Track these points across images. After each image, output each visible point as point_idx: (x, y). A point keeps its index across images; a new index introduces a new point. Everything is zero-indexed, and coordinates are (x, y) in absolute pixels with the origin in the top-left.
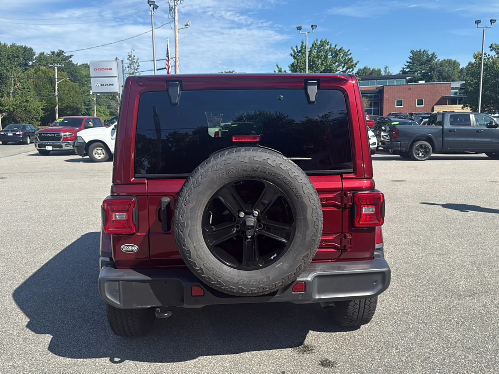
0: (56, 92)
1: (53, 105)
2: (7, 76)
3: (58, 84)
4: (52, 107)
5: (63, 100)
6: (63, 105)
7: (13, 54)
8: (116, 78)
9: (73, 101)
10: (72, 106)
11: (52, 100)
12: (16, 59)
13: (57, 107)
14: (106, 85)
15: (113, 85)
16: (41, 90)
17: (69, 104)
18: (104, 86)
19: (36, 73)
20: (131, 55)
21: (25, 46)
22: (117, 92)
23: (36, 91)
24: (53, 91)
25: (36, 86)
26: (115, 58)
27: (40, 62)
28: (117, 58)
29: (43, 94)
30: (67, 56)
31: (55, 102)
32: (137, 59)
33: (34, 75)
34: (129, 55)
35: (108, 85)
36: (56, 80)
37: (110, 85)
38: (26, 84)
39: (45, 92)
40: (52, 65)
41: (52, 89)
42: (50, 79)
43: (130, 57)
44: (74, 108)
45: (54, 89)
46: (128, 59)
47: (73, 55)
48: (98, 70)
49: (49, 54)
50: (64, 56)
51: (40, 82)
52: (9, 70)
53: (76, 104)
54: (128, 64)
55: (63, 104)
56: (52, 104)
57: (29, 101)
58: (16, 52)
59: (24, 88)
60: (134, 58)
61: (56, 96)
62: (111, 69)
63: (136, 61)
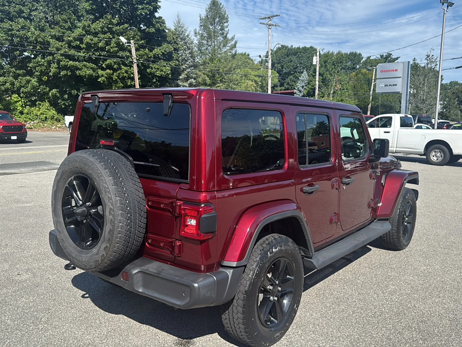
0: (371, 92)
1: (366, 104)
2: (329, 79)
3: (374, 84)
4: (365, 105)
5: (377, 99)
6: (376, 104)
7: (338, 61)
8: (401, 78)
9: (387, 99)
10: (385, 104)
11: (366, 99)
12: (339, 64)
13: (370, 106)
14: (389, 86)
15: (396, 85)
16: (358, 90)
17: (383, 102)
18: (388, 87)
19: (357, 75)
20: (429, 55)
21: (356, 52)
22: (400, 92)
23: (354, 91)
24: (369, 91)
25: (354, 87)
26: (413, 59)
27: (366, 65)
28: (415, 59)
29: (359, 94)
30: (394, 58)
31: (369, 101)
32: (435, 58)
33: (355, 77)
34: (427, 55)
35: (391, 85)
36: (373, 81)
37: (393, 85)
38: (346, 86)
39: (361, 93)
40: (371, 68)
41: (368, 89)
42: (368, 81)
43: (428, 57)
44: (388, 106)
45: (370, 89)
46: (426, 59)
47: (400, 57)
48: (384, 72)
49: (378, 58)
50: (391, 58)
51: (359, 83)
52: (332, 74)
53: (390, 103)
54: (425, 64)
55: (376, 102)
56: (365, 102)
57: (343, 100)
58: (340, 58)
59: (344, 89)
60: (432, 57)
61: (370, 96)
62: (396, 70)
63: (434, 60)
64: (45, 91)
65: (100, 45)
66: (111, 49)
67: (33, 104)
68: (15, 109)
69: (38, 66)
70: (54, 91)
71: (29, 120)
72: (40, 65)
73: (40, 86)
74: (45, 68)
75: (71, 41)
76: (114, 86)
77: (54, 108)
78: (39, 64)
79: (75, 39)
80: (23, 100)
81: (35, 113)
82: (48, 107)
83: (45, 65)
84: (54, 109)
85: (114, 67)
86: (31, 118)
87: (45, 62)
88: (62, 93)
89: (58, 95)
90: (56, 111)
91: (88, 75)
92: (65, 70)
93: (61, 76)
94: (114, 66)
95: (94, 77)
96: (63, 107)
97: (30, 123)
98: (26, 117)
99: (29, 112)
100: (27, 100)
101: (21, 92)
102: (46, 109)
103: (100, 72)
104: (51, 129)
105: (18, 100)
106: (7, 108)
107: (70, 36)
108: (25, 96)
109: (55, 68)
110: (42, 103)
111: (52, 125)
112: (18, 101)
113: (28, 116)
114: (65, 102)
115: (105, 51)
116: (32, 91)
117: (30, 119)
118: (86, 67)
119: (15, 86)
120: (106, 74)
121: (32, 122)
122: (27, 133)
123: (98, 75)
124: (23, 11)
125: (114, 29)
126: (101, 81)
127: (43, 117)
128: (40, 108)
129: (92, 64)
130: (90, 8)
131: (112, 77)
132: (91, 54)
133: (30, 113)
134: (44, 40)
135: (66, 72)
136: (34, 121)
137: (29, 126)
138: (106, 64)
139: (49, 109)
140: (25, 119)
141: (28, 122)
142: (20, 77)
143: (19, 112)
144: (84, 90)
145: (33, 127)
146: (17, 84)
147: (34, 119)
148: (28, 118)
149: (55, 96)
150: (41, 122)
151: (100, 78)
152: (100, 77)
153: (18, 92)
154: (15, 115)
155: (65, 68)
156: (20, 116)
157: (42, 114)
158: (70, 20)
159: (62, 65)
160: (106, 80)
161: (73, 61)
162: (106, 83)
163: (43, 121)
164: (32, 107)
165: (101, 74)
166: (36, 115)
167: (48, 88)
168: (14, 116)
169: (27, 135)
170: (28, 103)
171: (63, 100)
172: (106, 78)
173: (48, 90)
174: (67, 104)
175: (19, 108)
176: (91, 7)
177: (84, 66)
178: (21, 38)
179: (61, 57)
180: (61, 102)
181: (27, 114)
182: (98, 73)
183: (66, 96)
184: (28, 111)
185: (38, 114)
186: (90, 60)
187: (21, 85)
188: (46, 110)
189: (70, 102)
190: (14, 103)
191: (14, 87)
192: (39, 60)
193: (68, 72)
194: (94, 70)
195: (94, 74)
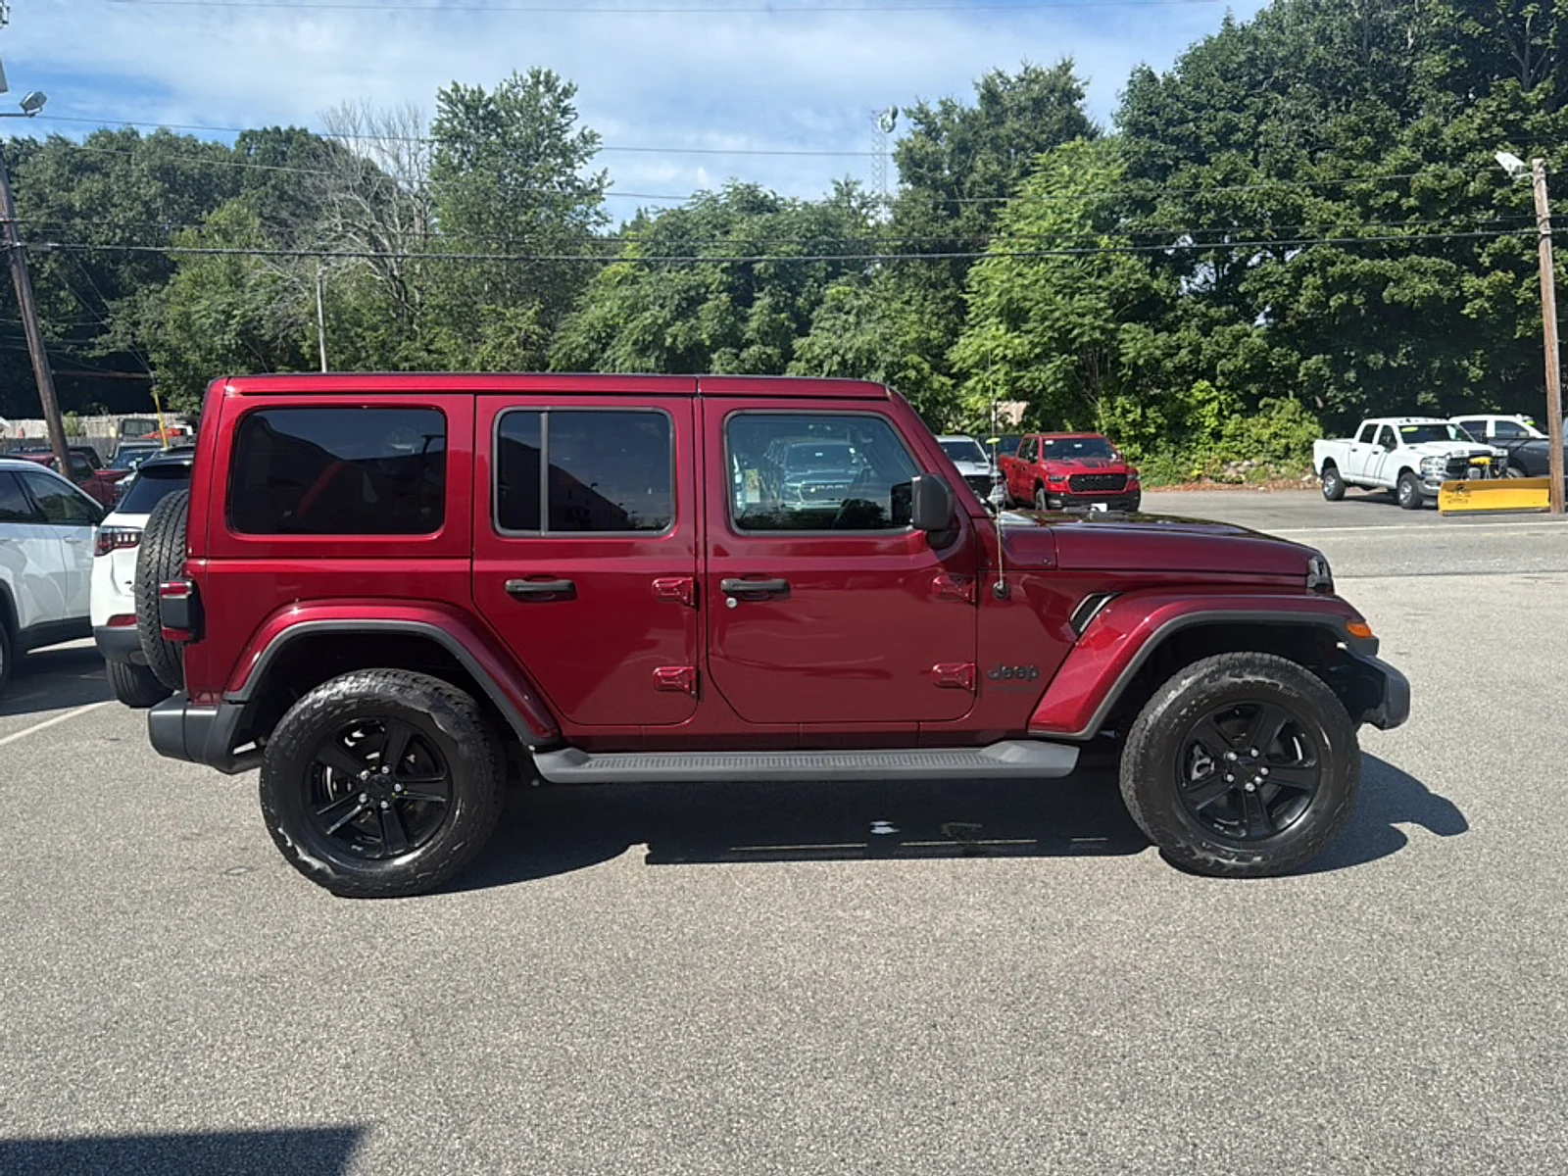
64: (1285, 363)
65: (1471, 189)
66: (1513, 198)
67: (1251, 408)
68: (1198, 426)
69: (1262, 289)
70: (1314, 361)
71: (1235, 457)
72: (1270, 285)
73: (1272, 348)
74: (1287, 293)
75: (1369, 194)
76: (1520, 327)
77: (1316, 415)
78: (1267, 283)
79: (1385, 185)
80: (1222, 398)
81: (1256, 434)
82: (1294, 414)
83: (1286, 282)
84: (1315, 419)
85: (1524, 258)
86: (1243, 451)
87: (1287, 271)
88: (1339, 365)
89: (1326, 372)
90: (1321, 426)
91: (1421, 298)
92: (1342, 292)
93: (1332, 309)
94: (1521, 254)
95: (1445, 302)
96: (1341, 410)
97: (1238, 465)
98: (1227, 449)
99: (1238, 432)
100: (1235, 396)
101: (1218, 372)
102: (1289, 421)
103: (1470, 282)
104: (1298, 484)
105: (1207, 397)
106: (1178, 424)
107: (1369, 176)
108: (1227, 383)
109: (1314, 288)
110: (1278, 403)
111: (1302, 471)
112: (1209, 401)
113: (1233, 444)
114: (1349, 394)
115: (1493, 207)
116: (1247, 366)
117: (1238, 453)
118: (1417, 271)
119: (1201, 357)
120: (1490, 286)
121: (1246, 463)
122: (1139, 495)
123: (1462, 292)
124: (1237, 124)
125: (1527, 126)
126: (1472, 313)
127: (1278, 447)
128: (1271, 419)
129: (1438, 260)
130: (1448, 70)
131: (1513, 296)
132: (1435, 225)
133: (1242, 435)
134: (1285, 205)
135: (1345, 298)
136: (1249, 459)
137: (1234, 475)
138: (1491, 251)
139: (1299, 419)
140: (1224, 454)
141: (1233, 464)
142: (1217, 328)
143: (1211, 434)
144: (1409, 348)
145: (1243, 477)
146: (1208, 348)
147: (1250, 454)
148: (1236, 450)
149: (1316, 377)
150: (1270, 462)
151: (1468, 304)
152: (1471, 301)
153: (1209, 373)
154: (1198, 444)
155: (1345, 283)
156: (1212, 444)
157: (1275, 435)
158: (1373, 124)
159: (1333, 276)
160: (1491, 308)
161: (1371, 259)
162: (1493, 317)
163: (1279, 458)
164: (1248, 417)
165: (1472, 290)
166: (1258, 441)
167: (1296, 353)
168: (1194, 445)
169: (1139, 500)
170: (1237, 406)
171: (1340, 389)
172: (1489, 299)
173: (1294, 359)
174: (1354, 400)
175: (1212, 422)
176: (1450, 66)
177: (1411, 267)
178: (1221, 208)
179: (1334, 251)
180: (1335, 396)
181: (1233, 437)
182: (1459, 288)
183: (1351, 375)
184: (1237, 429)
185: (1265, 438)
186: (1433, 247)
187: (1218, 353)
188: (1289, 424)
189: (1363, 393)
190: (1196, 408)
191: (1199, 361)
192: (1269, 269)
193: (1355, 296)
194: (1443, 277)
195: (1447, 293)
